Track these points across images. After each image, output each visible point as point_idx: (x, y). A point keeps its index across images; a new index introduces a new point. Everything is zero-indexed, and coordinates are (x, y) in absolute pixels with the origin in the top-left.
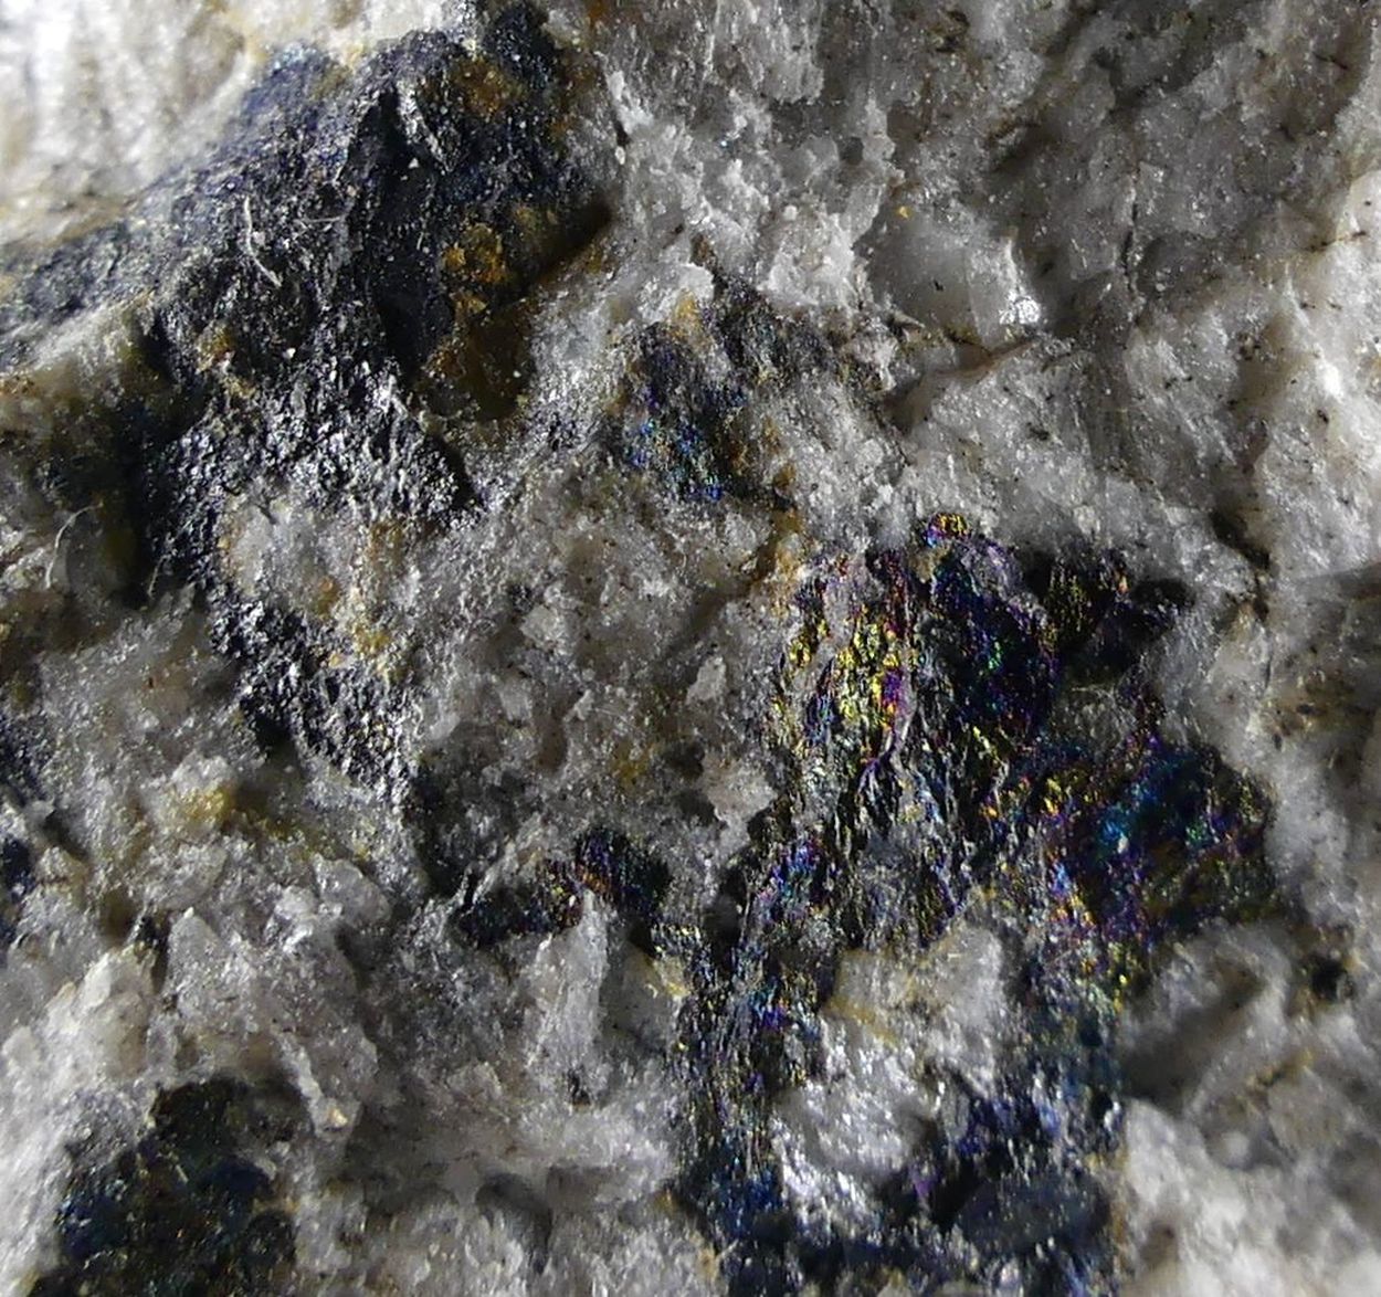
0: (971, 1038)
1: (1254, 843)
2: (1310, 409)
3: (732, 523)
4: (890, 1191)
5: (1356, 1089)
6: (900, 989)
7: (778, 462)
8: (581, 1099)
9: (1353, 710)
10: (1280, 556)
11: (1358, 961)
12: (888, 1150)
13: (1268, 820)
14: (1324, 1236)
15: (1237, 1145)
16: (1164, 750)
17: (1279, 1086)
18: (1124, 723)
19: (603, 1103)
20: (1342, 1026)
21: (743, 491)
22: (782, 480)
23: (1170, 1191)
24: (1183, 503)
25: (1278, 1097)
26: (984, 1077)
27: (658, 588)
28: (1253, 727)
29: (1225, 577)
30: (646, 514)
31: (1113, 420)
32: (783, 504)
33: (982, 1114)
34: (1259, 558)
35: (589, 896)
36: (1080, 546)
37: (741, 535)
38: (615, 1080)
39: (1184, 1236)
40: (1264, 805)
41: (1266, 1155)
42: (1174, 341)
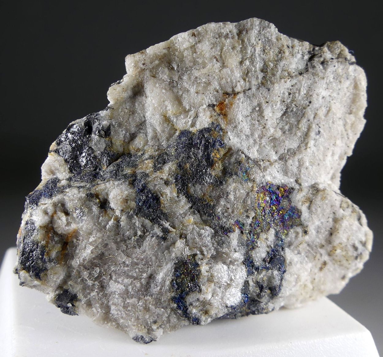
0: (271, 242)
1: (299, 217)
2: (306, 167)
3: (249, 183)
4: (264, 260)
5: (308, 245)
6: (265, 236)
7: (253, 176)
8: (236, 251)
9: (310, 201)
10: (302, 184)
11: (309, 230)
12: (264, 255)
13: (301, 214)
14: (305, 261)
15: (296, 252)
16: (291, 207)
17: (301, 245)
18: (288, 204)
19: (238, 252)
20: (307, 238)
21: (250, 180)
22: (254, 178)
23: (291, 258)
24: (292, 179)
25: (301, 246)
26: (272, 246)
27: (242, 191)
28: (300, 203)
29: (297, 187)
30: (241, 183)
31: (286, 170)
32: (254, 181)
33: (273, 251)
34: (300, 185)
35: (236, 228)
36: (283, 184)
37: (250, 185)
38: (239, 249)
39: (293, 263)
40: (301, 212)
41: (299, 253)
42: (292, 160)
